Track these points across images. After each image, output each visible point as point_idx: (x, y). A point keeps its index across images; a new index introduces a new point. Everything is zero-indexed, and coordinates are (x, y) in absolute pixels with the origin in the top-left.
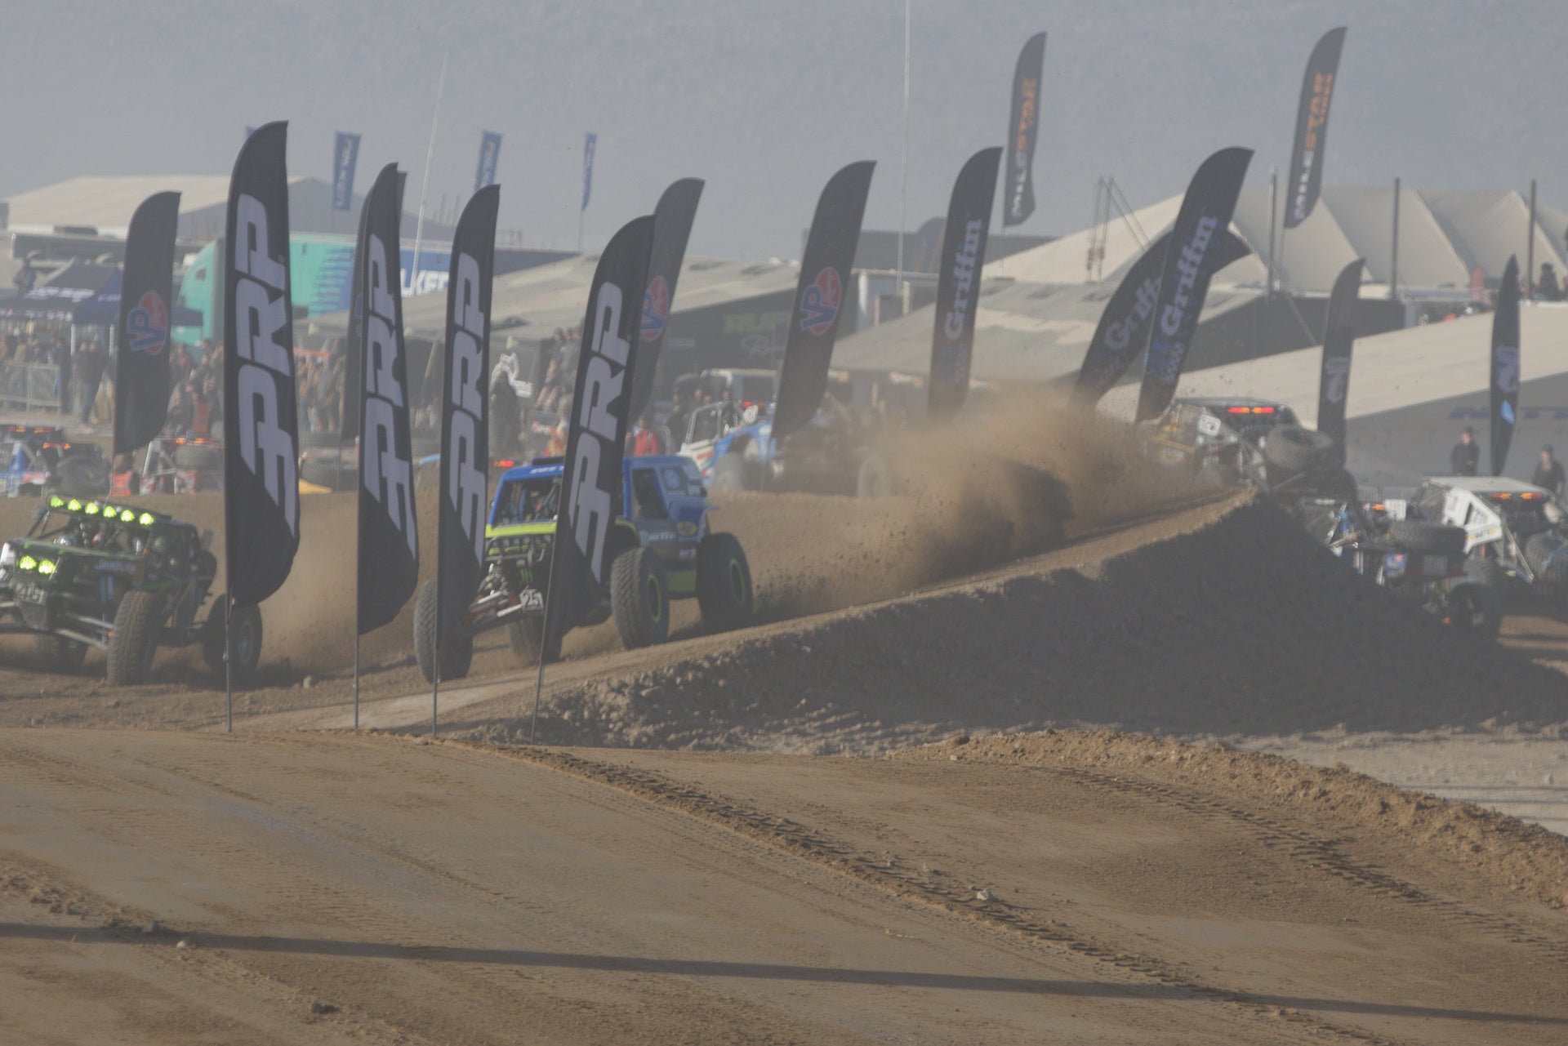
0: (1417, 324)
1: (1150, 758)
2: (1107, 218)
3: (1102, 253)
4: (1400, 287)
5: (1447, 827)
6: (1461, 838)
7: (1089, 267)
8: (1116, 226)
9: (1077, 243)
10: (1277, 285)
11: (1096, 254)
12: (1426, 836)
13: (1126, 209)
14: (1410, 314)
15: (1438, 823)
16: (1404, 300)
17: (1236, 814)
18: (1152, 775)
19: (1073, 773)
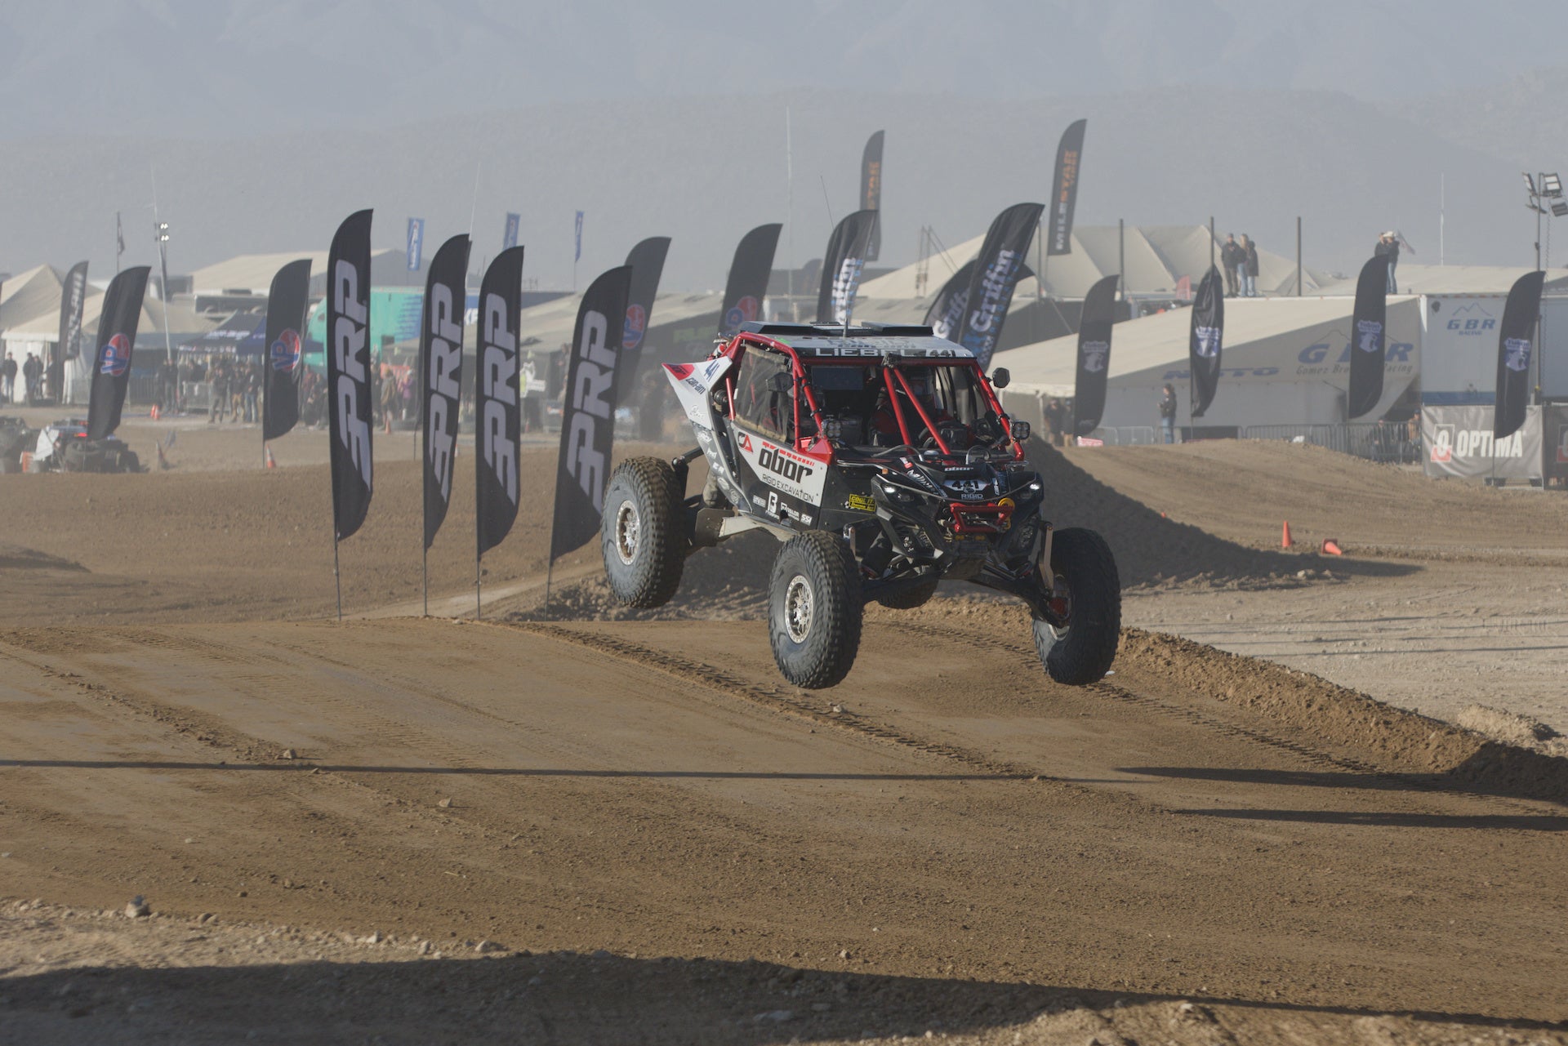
0: (1139, 316)
1: (949, 613)
2: (928, 256)
3: (926, 277)
4: (1126, 293)
5: (1148, 650)
6: (1157, 657)
7: (917, 287)
8: (935, 260)
9: (910, 272)
10: (1044, 294)
11: (922, 278)
12: (1135, 656)
13: (942, 248)
14: (1134, 309)
15: (1142, 648)
16: (1131, 301)
17: (1008, 647)
18: (951, 623)
19: (898, 624)
